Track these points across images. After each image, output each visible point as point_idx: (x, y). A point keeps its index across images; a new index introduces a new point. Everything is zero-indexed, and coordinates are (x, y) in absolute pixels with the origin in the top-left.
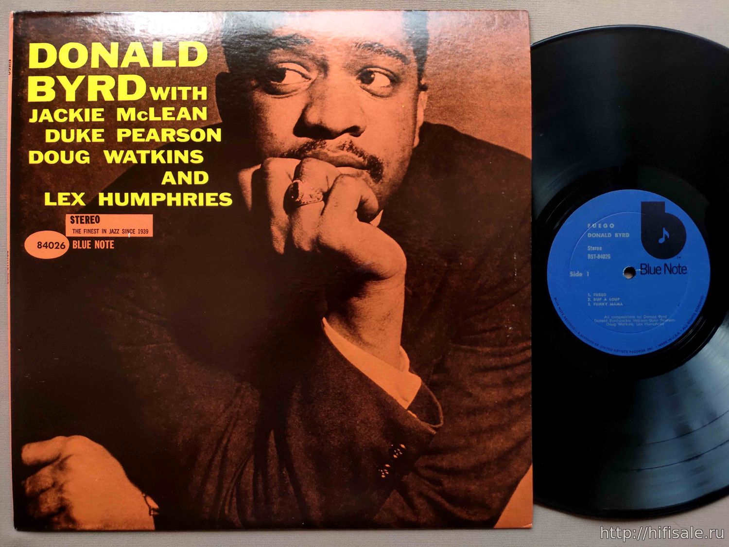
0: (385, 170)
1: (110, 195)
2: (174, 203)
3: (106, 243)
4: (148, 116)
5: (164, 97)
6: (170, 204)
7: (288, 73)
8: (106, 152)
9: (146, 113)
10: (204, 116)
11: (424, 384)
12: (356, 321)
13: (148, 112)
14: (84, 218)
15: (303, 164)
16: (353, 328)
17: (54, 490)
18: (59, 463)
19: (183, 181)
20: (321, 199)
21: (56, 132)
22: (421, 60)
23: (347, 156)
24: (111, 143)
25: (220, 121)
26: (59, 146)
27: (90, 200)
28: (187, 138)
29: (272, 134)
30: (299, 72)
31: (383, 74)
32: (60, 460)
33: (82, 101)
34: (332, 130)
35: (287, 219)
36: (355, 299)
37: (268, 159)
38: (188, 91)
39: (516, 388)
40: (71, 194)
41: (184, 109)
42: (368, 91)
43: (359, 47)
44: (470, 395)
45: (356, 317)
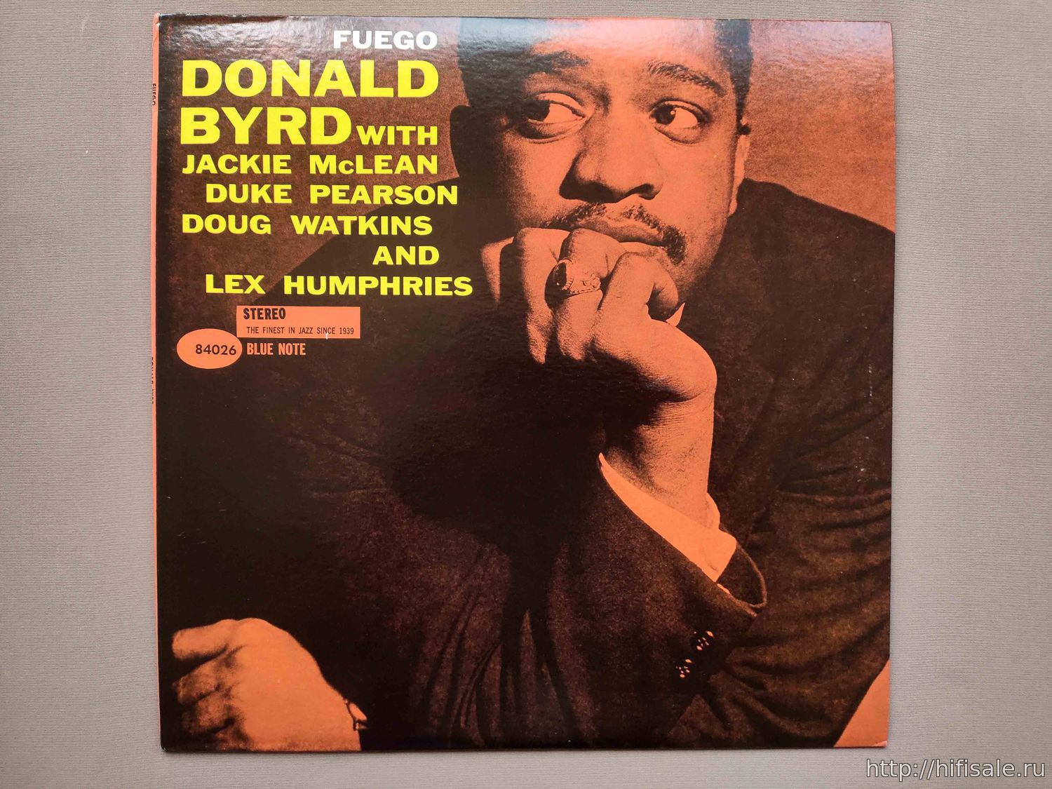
0: (689, 246)
1: (300, 279)
2: (390, 290)
3: (294, 346)
4: (354, 167)
5: (377, 140)
6: (384, 292)
7: (552, 107)
8: (295, 219)
9: (351, 164)
10: (433, 168)
11: (740, 547)
12: (644, 458)
13: (354, 162)
14: (263, 312)
15: (573, 238)
16: (642, 468)
17: (218, 695)
18: (225, 657)
19: (404, 260)
20: (598, 287)
21: (221, 188)
22: (742, 90)
23: (634, 226)
24: (301, 205)
25: (456, 175)
26: (226, 208)
27: (271, 287)
28: (409, 200)
29: (529, 194)
30: (568, 107)
31: (688, 109)
32: (227, 653)
33: (258, 142)
34: (614, 190)
35: (550, 315)
36: (644, 427)
37: (524, 230)
38: (411, 132)
39: (870, 553)
40: (245, 278)
41: (405, 159)
42: (666, 134)
43: (653, 72)
44: (804, 562)
45: (645, 452)
